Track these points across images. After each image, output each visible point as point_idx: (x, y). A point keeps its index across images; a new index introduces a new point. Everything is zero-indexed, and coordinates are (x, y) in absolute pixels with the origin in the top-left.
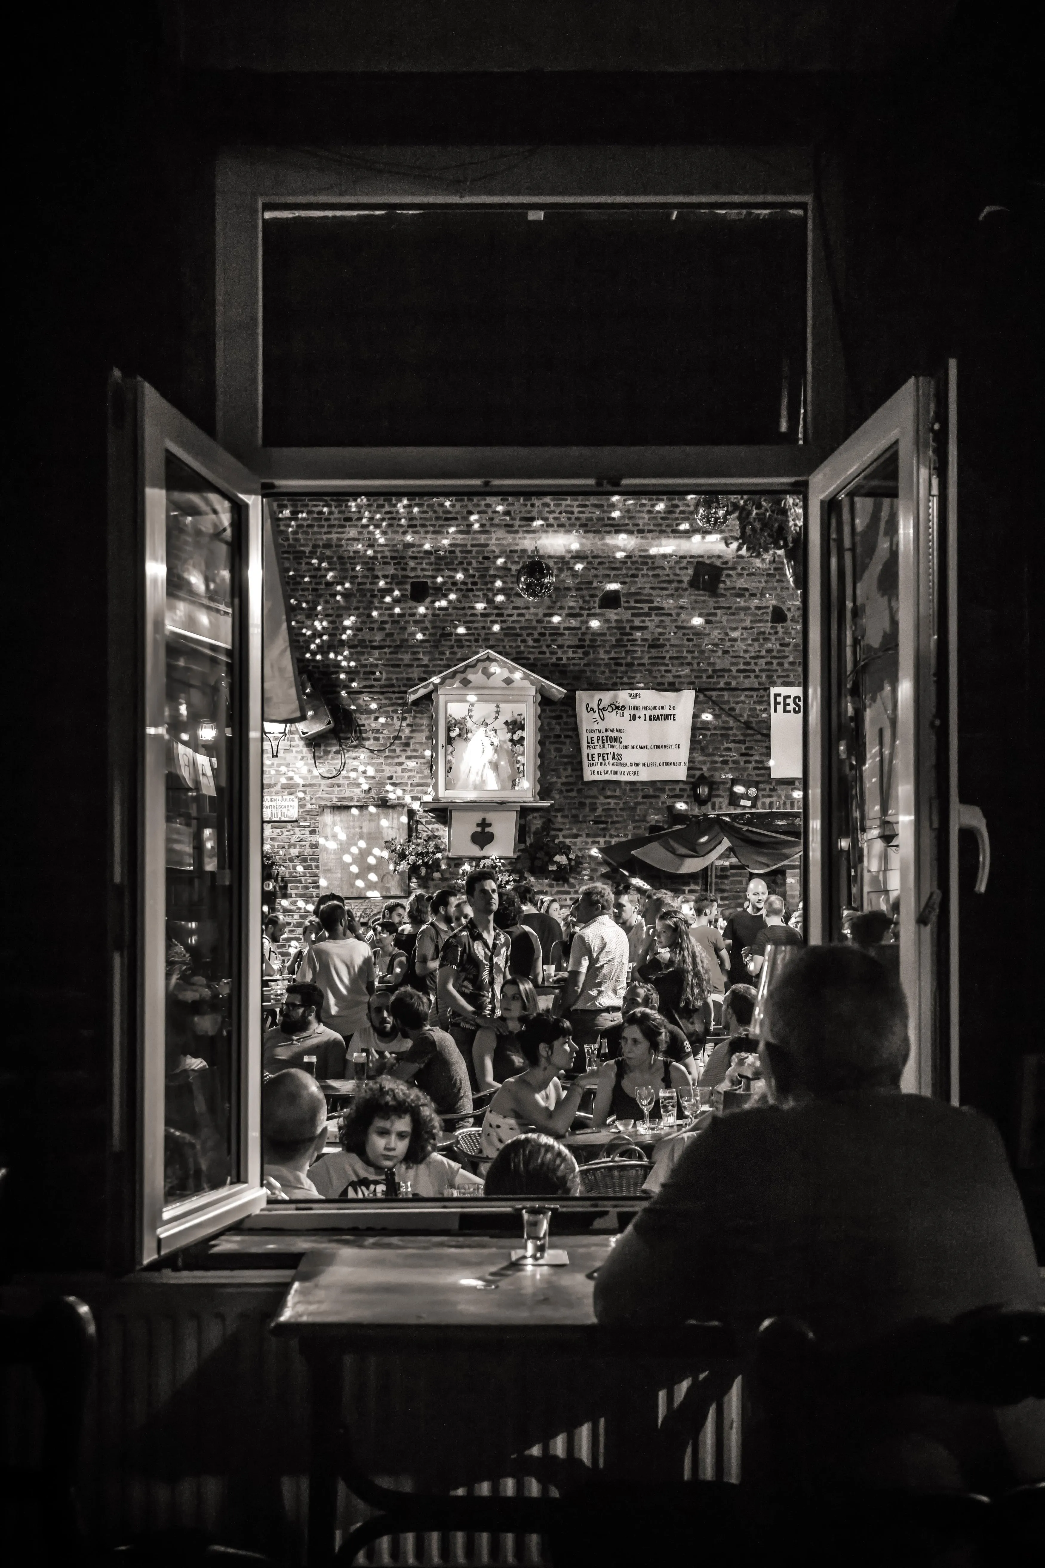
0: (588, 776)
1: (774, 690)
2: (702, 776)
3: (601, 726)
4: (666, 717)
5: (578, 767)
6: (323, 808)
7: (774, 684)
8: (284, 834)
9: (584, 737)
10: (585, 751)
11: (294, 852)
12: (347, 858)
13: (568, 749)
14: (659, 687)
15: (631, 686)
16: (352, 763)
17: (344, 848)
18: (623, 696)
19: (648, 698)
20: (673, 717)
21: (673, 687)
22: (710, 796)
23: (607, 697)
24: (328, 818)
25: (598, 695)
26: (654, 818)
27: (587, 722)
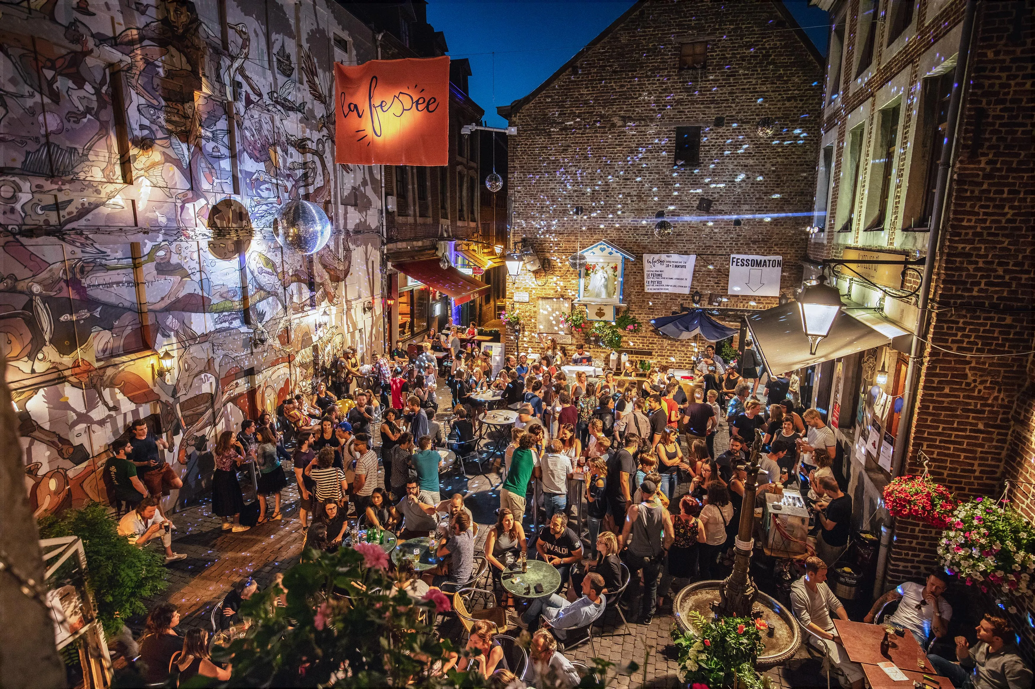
0: (646, 290)
1: (732, 256)
2: (697, 292)
3: (654, 269)
4: (682, 267)
5: (642, 286)
6: (538, 298)
7: (732, 253)
8: (523, 307)
9: (646, 273)
10: (646, 279)
11: (527, 314)
12: (551, 318)
13: (638, 278)
14: (681, 253)
15: (667, 252)
16: (550, 280)
17: (550, 314)
18: (664, 257)
19: (675, 257)
20: (685, 267)
21: (686, 253)
22: (699, 300)
23: (657, 257)
24: (540, 302)
25: (653, 256)
26: (674, 308)
27: (647, 267)
